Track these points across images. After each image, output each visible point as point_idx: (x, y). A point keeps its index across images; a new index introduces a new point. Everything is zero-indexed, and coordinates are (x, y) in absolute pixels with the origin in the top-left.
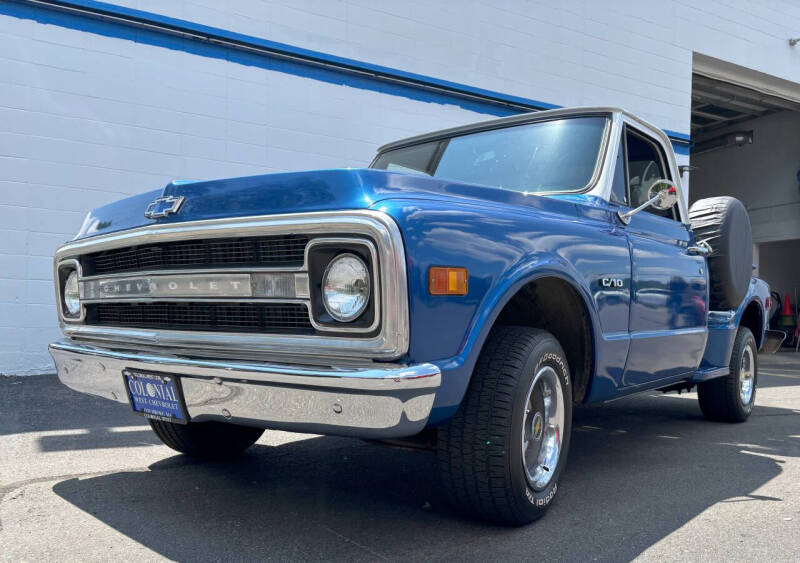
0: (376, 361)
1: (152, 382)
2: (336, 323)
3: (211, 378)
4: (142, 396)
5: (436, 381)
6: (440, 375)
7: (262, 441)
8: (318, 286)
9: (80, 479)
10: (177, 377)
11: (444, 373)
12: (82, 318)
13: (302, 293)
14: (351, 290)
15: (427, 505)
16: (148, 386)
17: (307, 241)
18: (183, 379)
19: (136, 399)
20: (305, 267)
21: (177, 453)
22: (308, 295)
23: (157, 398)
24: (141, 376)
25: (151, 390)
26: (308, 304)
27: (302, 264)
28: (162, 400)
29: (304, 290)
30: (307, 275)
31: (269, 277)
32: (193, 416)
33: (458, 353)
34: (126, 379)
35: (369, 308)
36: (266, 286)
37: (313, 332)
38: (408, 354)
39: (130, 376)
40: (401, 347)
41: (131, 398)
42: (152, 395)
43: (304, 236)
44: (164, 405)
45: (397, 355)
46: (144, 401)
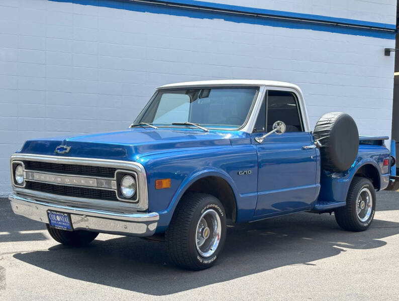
0: (138, 211)
1: (59, 215)
2: (125, 198)
3: (82, 215)
4: (54, 220)
5: (158, 218)
6: (159, 216)
7: (97, 239)
8: (119, 185)
9: (22, 253)
10: (69, 214)
11: (160, 215)
12: (24, 186)
13: (114, 188)
14: (130, 187)
15: (165, 264)
16: (57, 216)
17: (115, 170)
18: (71, 215)
19: (52, 221)
20: (115, 178)
21: (59, 243)
22: (116, 188)
23: (60, 221)
24: (55, 213)
25: (58, 218)
26: (116, 191)
27: (114, 177)
28: (63, 222)
29: (115, 187)
30: (115, 182)
31: (102, 181)
32: (74, 228)
33: (167, 208)
34: (48, 214)
35: (135, 194)
36: (102, 184)
37: (118, 200)
38: (148, 209)
39: (50, 213)
40: (146, 207)
41: (50, 220)
42: (59, 220)
43: (115, 168)
44: (63, 224)
45: (145, 209)
46: (55, 222)
